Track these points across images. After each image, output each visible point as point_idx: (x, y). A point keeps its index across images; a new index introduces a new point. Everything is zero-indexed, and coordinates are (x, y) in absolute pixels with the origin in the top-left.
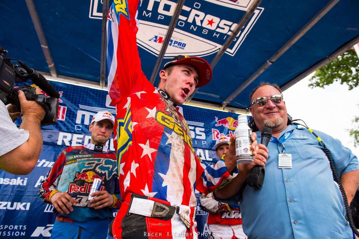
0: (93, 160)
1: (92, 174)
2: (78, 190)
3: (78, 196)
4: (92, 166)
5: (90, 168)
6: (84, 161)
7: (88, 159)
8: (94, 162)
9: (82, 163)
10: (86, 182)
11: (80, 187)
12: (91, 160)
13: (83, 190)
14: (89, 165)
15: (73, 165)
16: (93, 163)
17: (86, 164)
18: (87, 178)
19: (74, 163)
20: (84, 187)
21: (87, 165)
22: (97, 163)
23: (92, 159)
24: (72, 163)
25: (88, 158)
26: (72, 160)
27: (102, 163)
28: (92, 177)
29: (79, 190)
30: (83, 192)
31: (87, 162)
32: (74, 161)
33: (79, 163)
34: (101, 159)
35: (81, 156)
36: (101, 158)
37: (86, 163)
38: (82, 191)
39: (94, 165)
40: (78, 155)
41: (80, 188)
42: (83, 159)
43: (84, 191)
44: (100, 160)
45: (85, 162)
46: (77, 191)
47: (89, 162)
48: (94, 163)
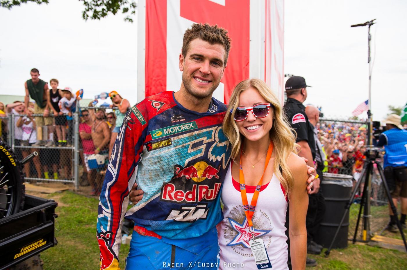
0: (199, 136)
1: (204, 167)
2: (182, 197)
3: (183, 208)
4: (201, 150)
5: (199, 156)
6: (185, 143)
7: (191, 136)
8: (201, 139)
9: (182, 145)
10: (195, 183)
11: (185, 192)
12: (196, 137)
13: (190, 196)
14: (195, 149)
15: (167, 151)
16: (201, 143)
17: (190, 148)
18: (196, 175)
19: (166, 146)
20: (192, 191)
21: (192, 151)
22: (208, 141)
23: (198, 134)
24: (163, 146)
25: (190, 134)
26: (162, 140)
27: (215, 141)
28: (204, 172)
29: (184, 198)
30: (191, 201)
31: (191, 143)
32: (165, 143)
33: (177, 147)
34: (212, 131)
35: (176, 129)
36: (211, 129)
37: (189, 145)
38: (189, 200)
39: (203, 147)
40: (172, 128)
41: (185, 194)
42: (181, 137)
43: (193, 199)
44: (210, 132)
45: (188, 143)
46: (182, 199)
47: (193, 142)
48: (202, 141)
